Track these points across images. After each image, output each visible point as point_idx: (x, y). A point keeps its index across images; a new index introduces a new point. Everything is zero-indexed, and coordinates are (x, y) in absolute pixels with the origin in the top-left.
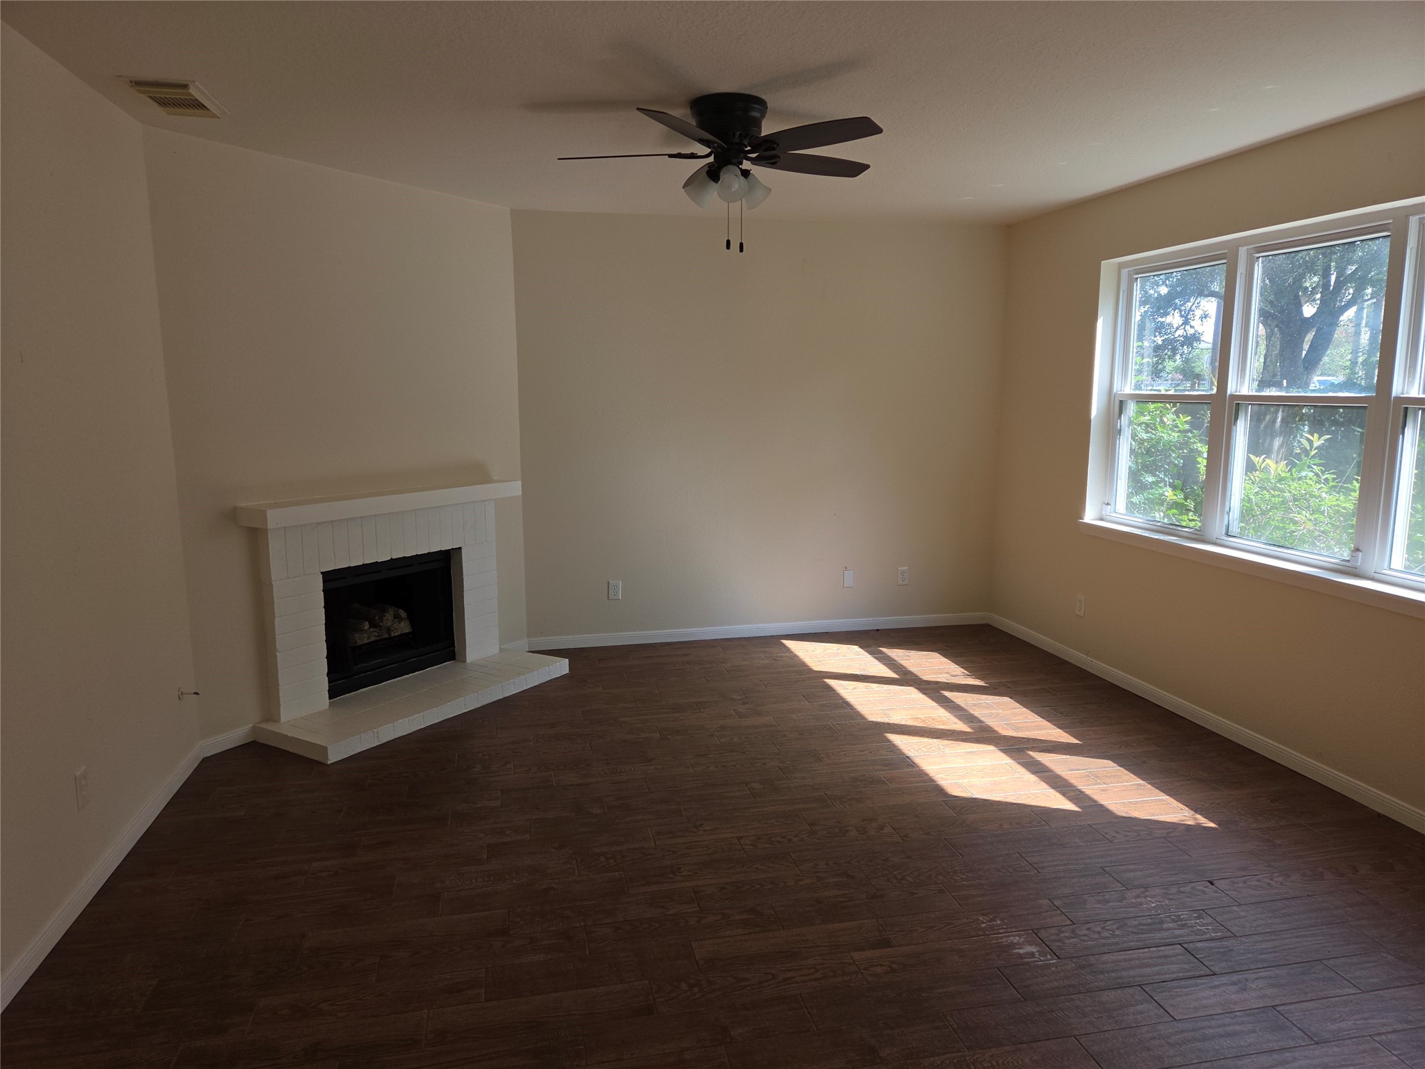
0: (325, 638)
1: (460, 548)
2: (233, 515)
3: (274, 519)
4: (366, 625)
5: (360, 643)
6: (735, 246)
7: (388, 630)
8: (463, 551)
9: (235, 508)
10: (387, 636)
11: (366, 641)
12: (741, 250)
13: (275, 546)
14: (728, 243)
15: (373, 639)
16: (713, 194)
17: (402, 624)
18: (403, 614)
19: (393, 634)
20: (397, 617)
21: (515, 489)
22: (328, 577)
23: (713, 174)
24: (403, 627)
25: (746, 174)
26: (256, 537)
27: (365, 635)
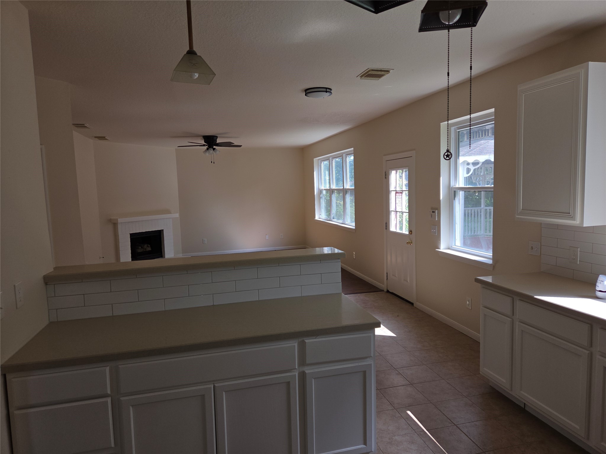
0: (130, 249)
1: (163, 230)
2: (110, 220)
3: (120, 220)
4: (140, 248)
5: (139, 252)
6: (213, 162)
7: (146, 249)
8: (164, 230)
9: (111, 219)
10: (145, 251)
11: (140, 251)
12: (214, 163)
13: (119, 227)
14: (212, 162)
15: (142, 251)
16: (207, 154)
17: (149, 248)
18: (149, 246)
19: (147, 250)
20: (148, 246)
21: (177, 215)
22: (132, 235)
23: (208, 149)
24: (149, 249)
25: (214, 149)
26: (115, 225)
27: (140, 250)
